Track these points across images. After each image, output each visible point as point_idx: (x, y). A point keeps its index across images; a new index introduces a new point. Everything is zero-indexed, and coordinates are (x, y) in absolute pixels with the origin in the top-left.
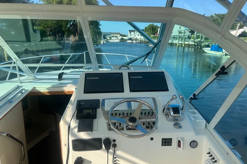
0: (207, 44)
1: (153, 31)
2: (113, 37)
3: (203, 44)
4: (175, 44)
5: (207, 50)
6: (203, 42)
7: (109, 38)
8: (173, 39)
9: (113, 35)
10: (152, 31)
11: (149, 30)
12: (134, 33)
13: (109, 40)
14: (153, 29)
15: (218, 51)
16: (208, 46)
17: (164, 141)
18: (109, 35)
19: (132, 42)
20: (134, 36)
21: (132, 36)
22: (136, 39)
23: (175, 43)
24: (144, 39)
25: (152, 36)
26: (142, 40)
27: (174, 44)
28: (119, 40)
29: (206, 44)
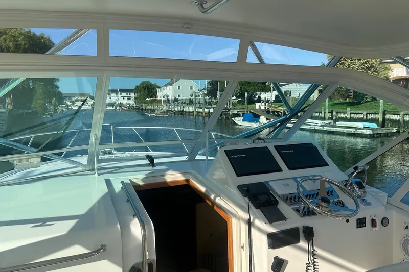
0: (236, 112)
1: (149, 91)
2: (77, 100)
3: (230, 112)
4: (188, 112)
5: (239, 121)
6: (231, 109)
7: (71, 103)
8: (184, 105)
9: (77, 98)
10: (147, 93)
11: (142, 90)
12: (116, 94)
13: (70, 105)
14: (149, 88)
15: (253, 122)
16: (238, 115)
17: (359, 222)
18: (70, 98)
19: (114, 109)
20: (116, 100)
21: (113, 100)
22: (121, 105)
23: (187, 110)
24: (135, 105)
25: (148, 99)
26: (132, 106)
27: (186, 112)
28: (89, 106)
29: (234, 112)
